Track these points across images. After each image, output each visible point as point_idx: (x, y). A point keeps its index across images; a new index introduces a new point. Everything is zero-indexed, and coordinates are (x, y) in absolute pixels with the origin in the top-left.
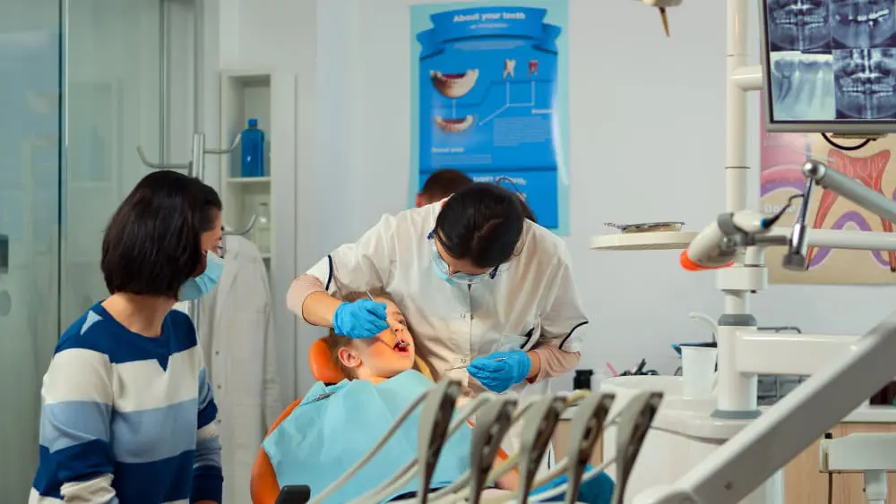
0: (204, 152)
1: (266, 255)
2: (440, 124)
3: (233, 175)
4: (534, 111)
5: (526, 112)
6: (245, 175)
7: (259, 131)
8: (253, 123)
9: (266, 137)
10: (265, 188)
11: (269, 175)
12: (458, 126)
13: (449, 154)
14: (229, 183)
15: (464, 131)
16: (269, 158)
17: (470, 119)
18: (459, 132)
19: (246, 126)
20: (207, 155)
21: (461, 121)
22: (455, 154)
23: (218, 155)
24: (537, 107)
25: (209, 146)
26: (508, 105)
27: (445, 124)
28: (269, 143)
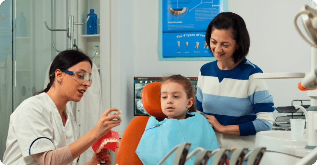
0: (74, 24)
1: (99, 69)
2: (171, 11)
3: (83, 33)
4: (213, 6)
5: (209, 6)
6: (88, 34)
7: (94, 14)
8: (92, 11)
9: (98, 17)
10: (98, 39)
11: (99, 33)
12: (179, 12)
13: (176, 24)
14: (82, 37)
15: (182, 14)
16: (99, 26)
17: (185, 9)
18: (180, 14)
19: (89, 12)
20: (74, 25)
21: (181, 10)
22: (178, 24)
23: (77, 25)
24: (214, 4)
25: (75, 21)
26: (201, 3)
27: (174, 11)
28: (99, 20)
